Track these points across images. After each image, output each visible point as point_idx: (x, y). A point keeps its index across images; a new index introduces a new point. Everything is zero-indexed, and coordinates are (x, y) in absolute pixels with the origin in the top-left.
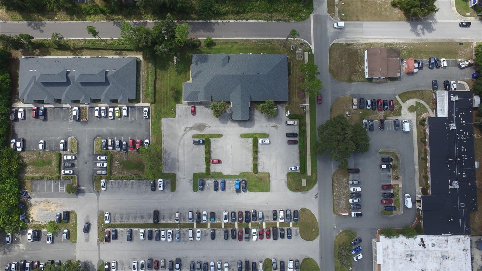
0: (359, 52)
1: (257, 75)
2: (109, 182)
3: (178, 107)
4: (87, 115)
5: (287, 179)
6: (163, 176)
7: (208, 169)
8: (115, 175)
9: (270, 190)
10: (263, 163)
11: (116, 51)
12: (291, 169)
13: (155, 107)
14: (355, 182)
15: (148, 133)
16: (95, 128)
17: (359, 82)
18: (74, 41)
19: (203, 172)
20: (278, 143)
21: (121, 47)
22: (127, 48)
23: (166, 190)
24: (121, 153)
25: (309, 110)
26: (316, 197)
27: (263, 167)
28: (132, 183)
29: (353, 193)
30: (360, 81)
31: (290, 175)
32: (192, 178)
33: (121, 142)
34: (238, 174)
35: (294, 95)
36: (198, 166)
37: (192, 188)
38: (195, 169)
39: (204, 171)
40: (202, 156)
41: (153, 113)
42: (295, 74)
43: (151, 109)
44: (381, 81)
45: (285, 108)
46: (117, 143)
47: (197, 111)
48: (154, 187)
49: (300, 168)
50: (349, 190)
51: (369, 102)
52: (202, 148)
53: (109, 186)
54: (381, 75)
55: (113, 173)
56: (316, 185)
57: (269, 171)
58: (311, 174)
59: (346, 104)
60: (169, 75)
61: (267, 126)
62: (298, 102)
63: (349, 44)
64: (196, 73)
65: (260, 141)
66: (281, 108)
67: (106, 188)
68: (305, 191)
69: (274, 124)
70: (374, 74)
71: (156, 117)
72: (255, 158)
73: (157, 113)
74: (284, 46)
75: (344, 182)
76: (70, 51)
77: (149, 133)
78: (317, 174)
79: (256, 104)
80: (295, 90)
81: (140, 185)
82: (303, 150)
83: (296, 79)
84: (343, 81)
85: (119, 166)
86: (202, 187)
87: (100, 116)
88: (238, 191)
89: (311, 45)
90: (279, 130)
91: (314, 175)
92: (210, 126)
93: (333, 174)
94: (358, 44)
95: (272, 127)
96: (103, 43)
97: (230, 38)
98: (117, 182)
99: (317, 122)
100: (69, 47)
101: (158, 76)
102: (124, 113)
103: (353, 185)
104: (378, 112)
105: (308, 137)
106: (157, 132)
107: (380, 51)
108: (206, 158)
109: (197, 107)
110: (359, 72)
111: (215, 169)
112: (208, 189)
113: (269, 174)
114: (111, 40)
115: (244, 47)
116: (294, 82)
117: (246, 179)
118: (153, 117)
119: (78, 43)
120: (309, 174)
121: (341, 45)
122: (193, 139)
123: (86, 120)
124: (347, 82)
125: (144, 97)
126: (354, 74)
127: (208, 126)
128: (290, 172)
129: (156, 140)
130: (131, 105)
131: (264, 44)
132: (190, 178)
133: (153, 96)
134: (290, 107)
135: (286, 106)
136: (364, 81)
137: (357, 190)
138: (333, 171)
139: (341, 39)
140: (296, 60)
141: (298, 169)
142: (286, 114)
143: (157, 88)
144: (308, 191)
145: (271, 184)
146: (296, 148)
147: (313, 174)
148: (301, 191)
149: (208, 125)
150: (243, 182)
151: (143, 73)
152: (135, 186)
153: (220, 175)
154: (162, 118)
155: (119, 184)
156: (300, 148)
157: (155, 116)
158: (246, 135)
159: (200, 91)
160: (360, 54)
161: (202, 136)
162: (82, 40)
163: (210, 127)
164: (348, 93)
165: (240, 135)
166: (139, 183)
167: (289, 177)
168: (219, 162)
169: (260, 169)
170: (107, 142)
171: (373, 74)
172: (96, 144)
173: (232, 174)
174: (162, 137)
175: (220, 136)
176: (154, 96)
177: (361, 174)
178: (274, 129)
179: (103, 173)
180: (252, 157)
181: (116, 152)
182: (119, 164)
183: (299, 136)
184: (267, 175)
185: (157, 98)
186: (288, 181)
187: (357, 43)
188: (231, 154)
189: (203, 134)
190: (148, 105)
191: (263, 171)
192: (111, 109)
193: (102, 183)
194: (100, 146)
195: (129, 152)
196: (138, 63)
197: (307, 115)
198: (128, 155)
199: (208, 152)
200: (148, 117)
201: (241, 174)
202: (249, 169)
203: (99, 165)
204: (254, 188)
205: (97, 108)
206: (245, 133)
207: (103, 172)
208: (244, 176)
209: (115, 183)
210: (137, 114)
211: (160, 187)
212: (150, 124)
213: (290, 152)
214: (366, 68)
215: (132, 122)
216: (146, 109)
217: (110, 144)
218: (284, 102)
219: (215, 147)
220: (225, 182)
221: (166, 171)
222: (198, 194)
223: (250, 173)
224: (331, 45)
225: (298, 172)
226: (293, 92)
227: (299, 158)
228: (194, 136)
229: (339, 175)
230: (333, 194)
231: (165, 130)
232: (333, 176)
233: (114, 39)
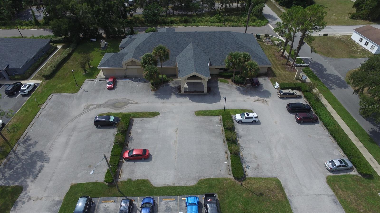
1: (217, 32)
3: (87, 82)
5: (333, 193)
7: (113, 174)
10: (256, 158)
13: (48, 83)
17: (366, 57)
19: (97, 182)
20: (276, 123)
27: (256, 166)
32: (62, 198)
34: (193, 183)
36: (90, 167)
38: (79, 176)
39: (101, 178)
41: (39, 89)
43: (41, 85)
45: (269, 80)
52: (111, 133)
57: (275, 175)
61: (244, 100)
62: (288, 75)
65: (238, 116)
66: (264, 80)
69: (257, 97)
71: (43, 93)
73: (46, 89)
80: (276, 66)
83: (273, 58)
84: (344, 57)
89: (279, 37)
90: (269, 104)
92: (137, 102)
94: (337, 36)
95: (254, 101)
109: (119, 82)
110: (359, 52)
111: (131, 173)
113: (277, 181)
117: (215, 193)
118: (37, 93)
121: (318, 36)
122: (97, 119)
124: (350, 58)
125: (38, 75)
126: (353, 53)
127: (134, 102)
128: (331, 174)
129: (19, 121)
132: (57, 199)
134: (277, 79)
135: (271, 78)
140: (265, 45)
142: (274, 86)
150: (208, 200)
153: (142, 187)
154: (52, 94)
165: (194, 113)
167: (337, 186)
168: (145, 156)
169: (250, 171)
173: (176, 185)
175: (154, 114)
176: (55, 71)
178: (258, 103)
184: (274, 183)
186: (339, 198)
188: (175, 141)
189: (121, 113)
190: (39, 82)
191: (259, 175)
201: (201, 182)
202: (221, 171)
206: (203, 110)
208: (211, 186)
212: (24, 102)
213: (310, 137)
219: (140, 131)
220: (154, 204)
223: (226, 179)
225: (354, 174)
228: (99, 116)
231: (47, 108)
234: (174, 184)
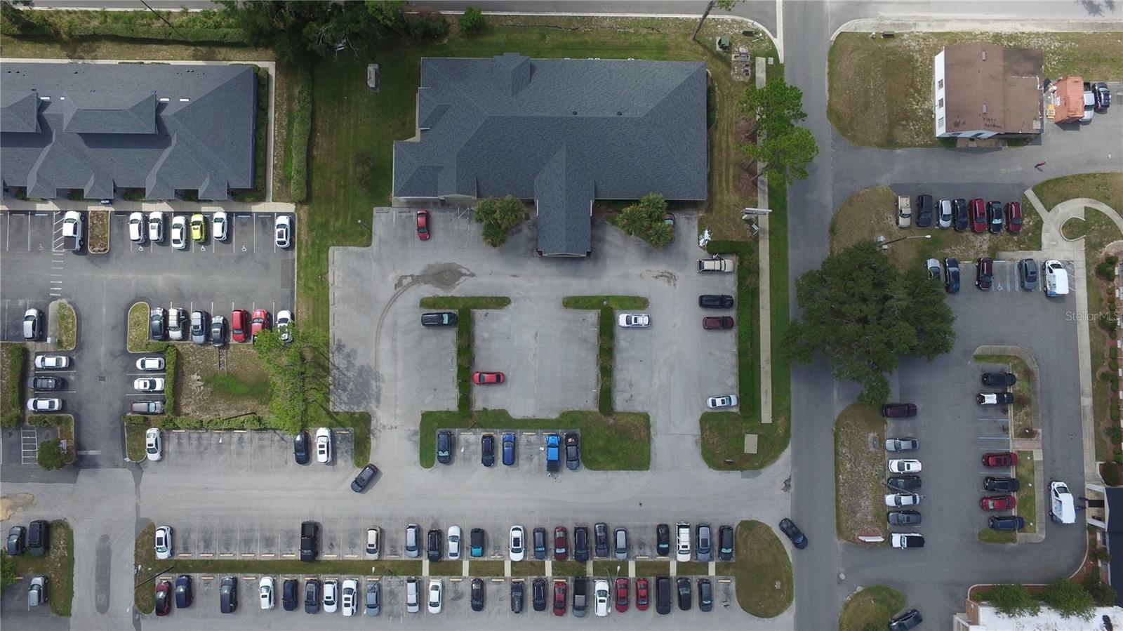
0: (917, 61)
1: (616, 118)
2: (171, 435)
3: (379, 216)
4: (108, 235)
5: (700, 433)
6: (334, 421)
7: (465, 401)
8: (188, 414)
9: (649, 464)
10: (631, 385)
11: (199, 48)
12: (714, 403)
13: (311, 216)
14: (904, 445)
15: (290, 293)
16: (130, 276)
17: (915, 146)
18: (73, 15)
19: (451, 410)
20: (674, 326)
21: (210, 35)
22: (228, 39)
23: (340, 462)
24: (208, 351)
25: (768, 230)
26: (787, 486)
27: (629, 397)
28: (241, 440)
29: (896, 477)
30: (920, 146)
31: (709, 421)
32: (418, 428)
33: (206, 318)
34: (555, 416)
35: (724, 184)
36: (435, 390)
37: (417, 457)
38: (427, 401)
39: (453, 406)
40: (449, 360)
41: (303, 233)
42: (728, 123)
43: (299, 219)
44: (983, 145)
45: (696, 222)
46: (196, 318)
47: (433, 227)
48: (304, 453)
49: (739, 400)
50: (886, 467)
51: (946, 207)
52: (449, 338)
53: (171, 447)
54: (986, 125)
55: (184, 410)
56: (787, 453)
57: (646, 410)
58: (773, 417)
59: (878, 213)
60: (352, 121)
61: (641, 275)
62: (735, 205)
63: (888, 36)
64: (432, 114)
65: (622, 319)
66: (686, 221)
67: (162, 454)
68: (755, 468)
69: (661, 268)
70: (964, 123)
71: (313, 244)
72: (606, 371)
73: (314, 233)
74: (694, 39)
75: (870, 445)
76: (58, 46)
77: (293, 292)
78: (789, 420)
79: (610, 210)
80: (727, 170)
81: (262, 447)
82: (749, 346)
83: (729, 136)
84: (870, 145)
85: (202, 388)
86: (446, 453)
87: (146, 241)
88: (553, 467)
89: (775, 37)
90: (677, 285)
91: (779, 422)
92: (474, 272)
93: (838, 420)
94: (915, 37)
95: (656, 278)
96: (158, 24)
97: (536, 12)
98: (194, 435)
99: (790, 264)
100: (57, 33)
101: (320, 123)
102: (217, 230)
103: (898, 452)
104: (971, 236)
105: (763, 308)
106: (315, 288)
107: (984, 53)
108: (460, 366)
109: (436, 215)
110: (917, 120)
111: (486, 400)
112: (467, 459)
113: (646, 417)
114: (182, 14)
115: (578, 40)
116: (724, 145)
117: (578, 431)
118: (304, 243)
119: (83, 21)
120: (766, 417)
121: (863, 37)
122: (422, 309)
123: (105, 250)
124: (881, 146)
125: (279, 185)
126: (900, 125)
127: (469, 273)
128: (710, 411)
129: (310, 313)
130: (237, 207)
131: (636, 32)
132: (412, 428)
133: (303, 182)
134: (711, 218)
135: (701, 215)
136: (931, 146)
137: (909, 468)
138: (838, 409)
139: (862, 22)
140: (730, 80)
141: (734, 401)
142: (699, 240)
143: (318, 158)
144: (762, 470)
145: (652, 447)
146: (727, 341)
147: (777, 420)
148: (741, 470)
149: (468, 270)
150: (570, 440)
151: (275, 113)
152: (247, 449)
153: (500, 418)
154: (331, 249)
155: (200, 443)
156: (740, 341)
157: (310, 242)
158: (581, 302)
159: (442, 167)
160: (919, 64)
161: (450, 301)
162: (96, 12)
163: (472, 275)
164: (884, 182)
165: (561, 301)
166: (260, 439)
167: (707, 426)
168: (499, 379)
169: (620, 404)
170: (166, 315)
171: (962, 122)
172: (132, 322)
173: (536, 418)
174: (331, 302)
175: (502, 302)
176: (308, 183)
177: (921, 419)
178: (662, 283)
179: (152, 410)
180: (597, 365)
181: (192, 347)
182: (200, 383)
183: (739, 303)
184: (642, 419)
185: (317, 188)
186: (703, 438)
187: (912, 32)
188: (535, 355)
189: (453, 298)
190: (290, 207)
191: (629, 410)
192: (179, 220)
193: (150, 440)
194: (145, 329)
195: (231, 348)
196: (260, 80)
197: (760, 243)
198: (229, 356)
199: (466, 351)
200: (288, 243)
201: (564, 415)
202: (587, 401)
203: (139, 384)
204: (601, 459)
205: (137, 216)
206: (576, 295)
207: (152, 405)
208: (574, 422)
209: (189, 438)
210: (255, 234)
211: (322, 452)
212: (294, 264)
213: (711, 354)
214: (937, 108)
215: (241, 258)
216: (283, 220)
217: (173, 321)
218: (694, 205)
219: (486, 335)
220: (515, 438)
221: (339, 405)
222: (437, 473)
223: (590, 413)
224: (833, 38)
225: (733, 413)
226: (721, 175)
227: (736, 370)
228: (425, 303)
229: (855, 422)
230: (837, 480)
231: (339, 282)
232: (837, 423)
233: (190, 10)
234: (534, 416)
